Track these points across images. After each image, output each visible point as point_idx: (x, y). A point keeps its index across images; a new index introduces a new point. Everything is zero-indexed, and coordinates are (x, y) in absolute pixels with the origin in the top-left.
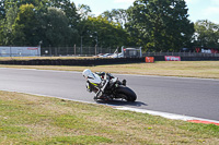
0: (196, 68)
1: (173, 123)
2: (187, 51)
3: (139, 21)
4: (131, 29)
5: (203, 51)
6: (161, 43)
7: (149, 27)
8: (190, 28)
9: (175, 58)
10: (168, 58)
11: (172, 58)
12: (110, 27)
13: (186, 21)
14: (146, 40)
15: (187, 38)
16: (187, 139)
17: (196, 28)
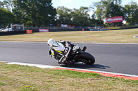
0: (58, 36)
1: (43, 70)
2: (52, 26)
3: (22, 7)
4: (16, 13)
5: (62, 25)
6: (36, 21)
7: (28, 11)
8: (54, 11)
9: (45, 31)
10: (41, 30)
11: (44, 30)
12: (2, 11)
13: (51, 7)
14: (27, 19)
15: (52, 18)
16: (52, 79)
17: (57, 11)
